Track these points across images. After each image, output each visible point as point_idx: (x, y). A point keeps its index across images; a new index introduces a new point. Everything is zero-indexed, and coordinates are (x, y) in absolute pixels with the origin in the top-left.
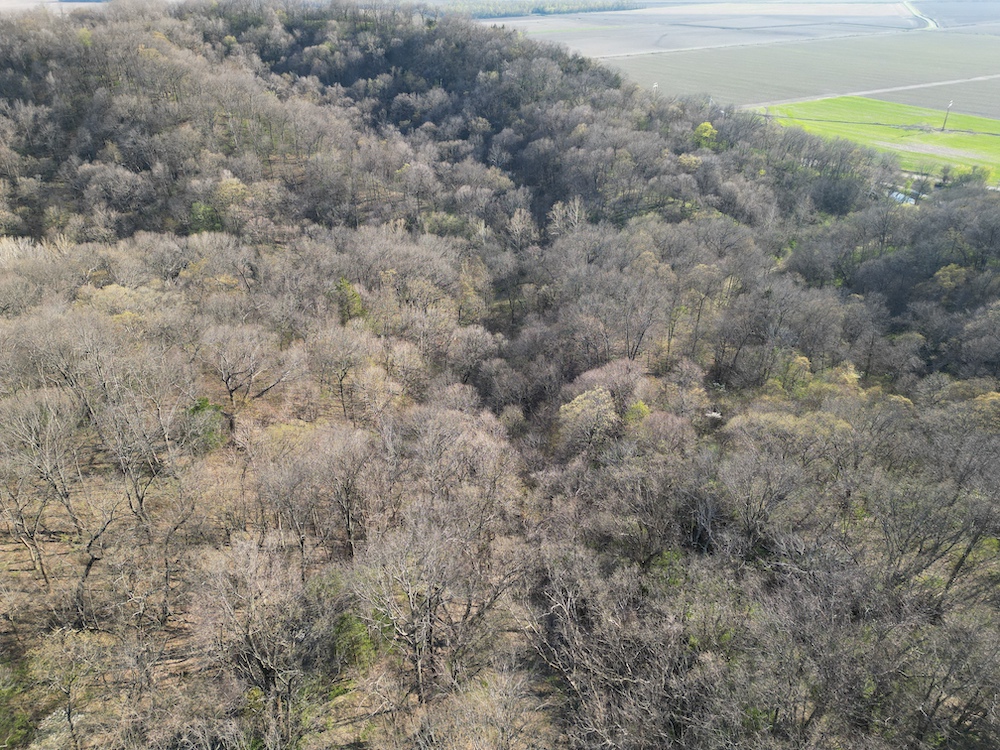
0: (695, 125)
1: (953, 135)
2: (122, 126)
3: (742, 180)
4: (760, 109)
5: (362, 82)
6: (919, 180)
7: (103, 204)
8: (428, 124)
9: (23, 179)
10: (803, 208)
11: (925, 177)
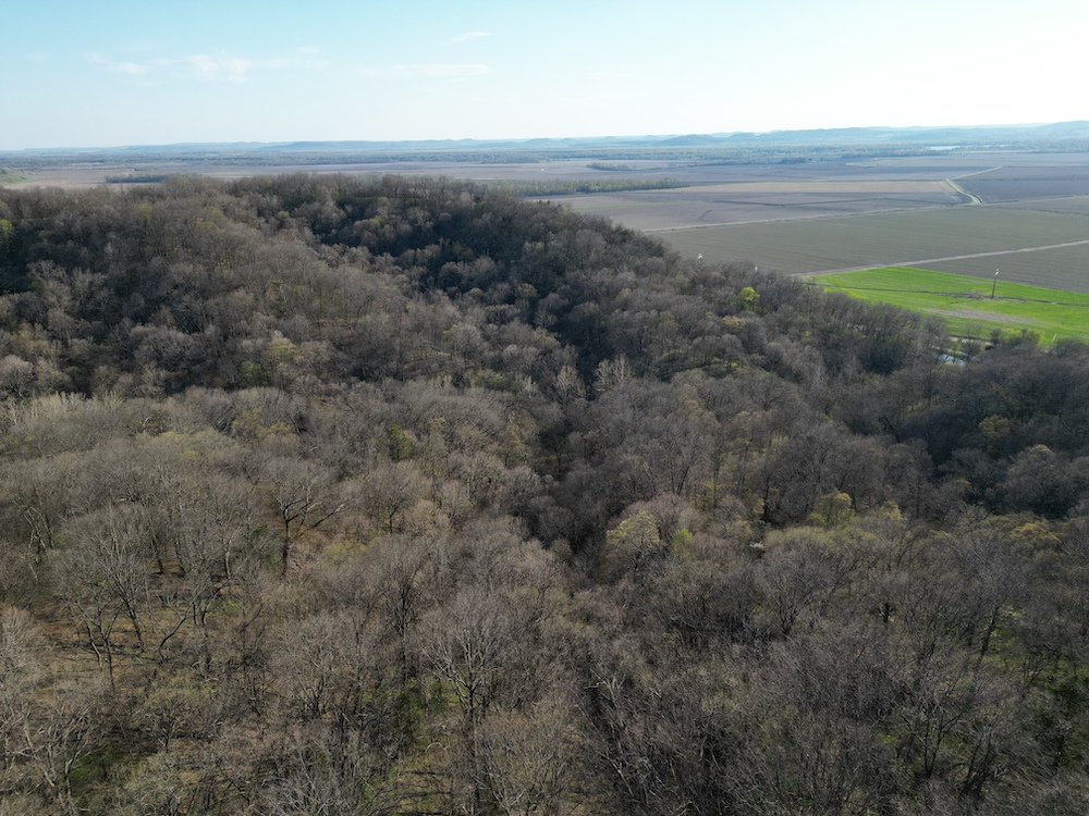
0: (738, 290)
1: (1003, 302)
2: (176, 292)
3: (787, 340)
4: (806, 277)
5: (411, 252)
6: (969, 344)
7: (153, 364)
8: (475, 290)
9: (76, 340)
10: (851, 368)
11: (972, 341)
